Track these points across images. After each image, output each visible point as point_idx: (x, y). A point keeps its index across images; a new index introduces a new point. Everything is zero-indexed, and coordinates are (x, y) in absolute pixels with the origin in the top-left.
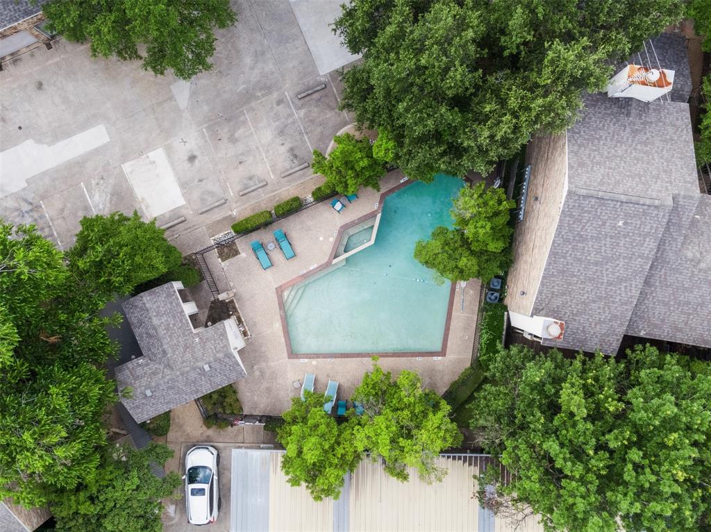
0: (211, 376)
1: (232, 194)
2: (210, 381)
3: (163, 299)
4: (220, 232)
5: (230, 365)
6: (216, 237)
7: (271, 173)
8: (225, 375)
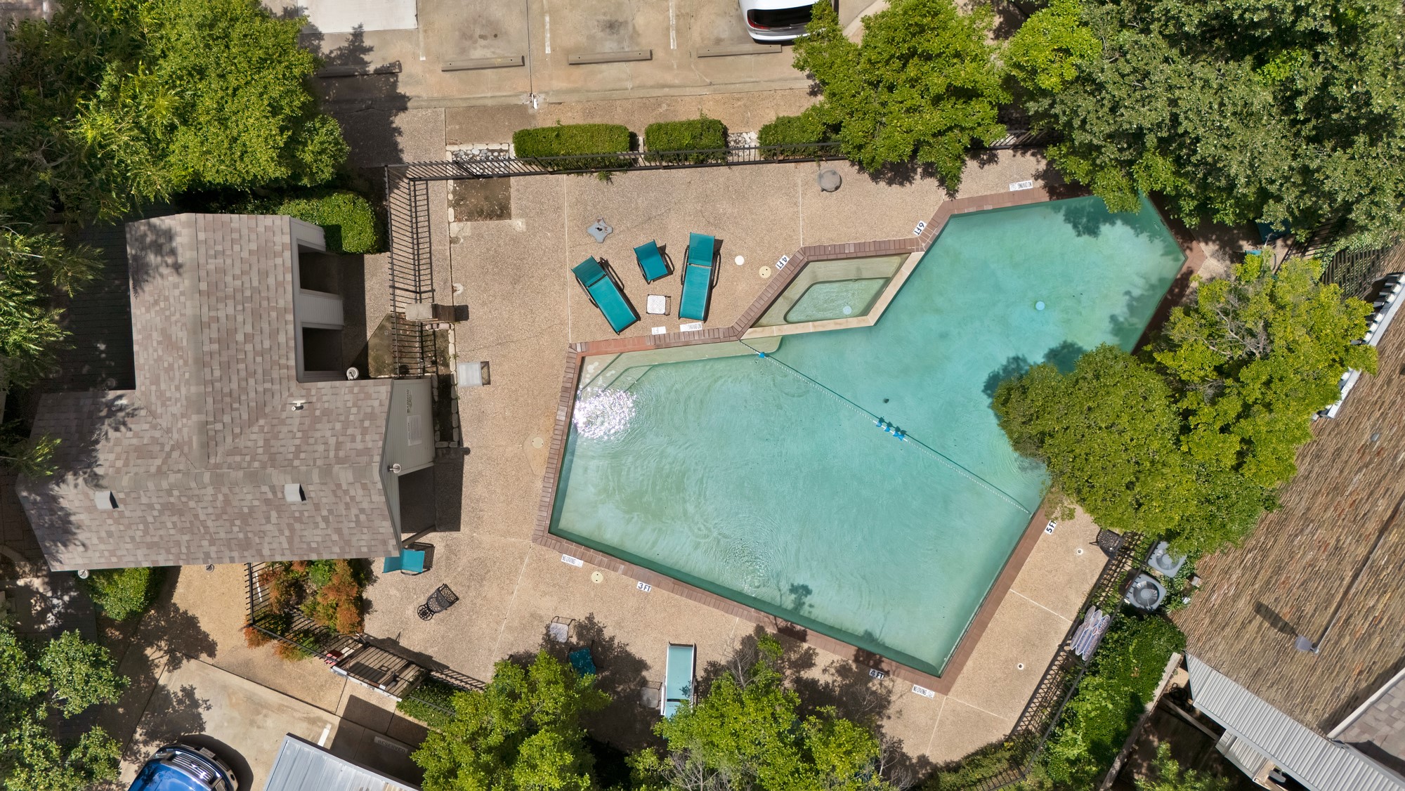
0: (299, 520)
1: (548, 50)
2: (292, 530)
3: (245, 255)
4: (479, 139)
5: (362, 511)
6: (464, 148)
7: (673, 34)
8: (339, 531)
